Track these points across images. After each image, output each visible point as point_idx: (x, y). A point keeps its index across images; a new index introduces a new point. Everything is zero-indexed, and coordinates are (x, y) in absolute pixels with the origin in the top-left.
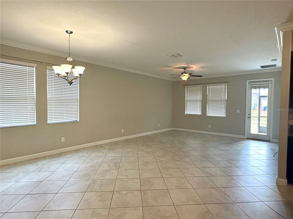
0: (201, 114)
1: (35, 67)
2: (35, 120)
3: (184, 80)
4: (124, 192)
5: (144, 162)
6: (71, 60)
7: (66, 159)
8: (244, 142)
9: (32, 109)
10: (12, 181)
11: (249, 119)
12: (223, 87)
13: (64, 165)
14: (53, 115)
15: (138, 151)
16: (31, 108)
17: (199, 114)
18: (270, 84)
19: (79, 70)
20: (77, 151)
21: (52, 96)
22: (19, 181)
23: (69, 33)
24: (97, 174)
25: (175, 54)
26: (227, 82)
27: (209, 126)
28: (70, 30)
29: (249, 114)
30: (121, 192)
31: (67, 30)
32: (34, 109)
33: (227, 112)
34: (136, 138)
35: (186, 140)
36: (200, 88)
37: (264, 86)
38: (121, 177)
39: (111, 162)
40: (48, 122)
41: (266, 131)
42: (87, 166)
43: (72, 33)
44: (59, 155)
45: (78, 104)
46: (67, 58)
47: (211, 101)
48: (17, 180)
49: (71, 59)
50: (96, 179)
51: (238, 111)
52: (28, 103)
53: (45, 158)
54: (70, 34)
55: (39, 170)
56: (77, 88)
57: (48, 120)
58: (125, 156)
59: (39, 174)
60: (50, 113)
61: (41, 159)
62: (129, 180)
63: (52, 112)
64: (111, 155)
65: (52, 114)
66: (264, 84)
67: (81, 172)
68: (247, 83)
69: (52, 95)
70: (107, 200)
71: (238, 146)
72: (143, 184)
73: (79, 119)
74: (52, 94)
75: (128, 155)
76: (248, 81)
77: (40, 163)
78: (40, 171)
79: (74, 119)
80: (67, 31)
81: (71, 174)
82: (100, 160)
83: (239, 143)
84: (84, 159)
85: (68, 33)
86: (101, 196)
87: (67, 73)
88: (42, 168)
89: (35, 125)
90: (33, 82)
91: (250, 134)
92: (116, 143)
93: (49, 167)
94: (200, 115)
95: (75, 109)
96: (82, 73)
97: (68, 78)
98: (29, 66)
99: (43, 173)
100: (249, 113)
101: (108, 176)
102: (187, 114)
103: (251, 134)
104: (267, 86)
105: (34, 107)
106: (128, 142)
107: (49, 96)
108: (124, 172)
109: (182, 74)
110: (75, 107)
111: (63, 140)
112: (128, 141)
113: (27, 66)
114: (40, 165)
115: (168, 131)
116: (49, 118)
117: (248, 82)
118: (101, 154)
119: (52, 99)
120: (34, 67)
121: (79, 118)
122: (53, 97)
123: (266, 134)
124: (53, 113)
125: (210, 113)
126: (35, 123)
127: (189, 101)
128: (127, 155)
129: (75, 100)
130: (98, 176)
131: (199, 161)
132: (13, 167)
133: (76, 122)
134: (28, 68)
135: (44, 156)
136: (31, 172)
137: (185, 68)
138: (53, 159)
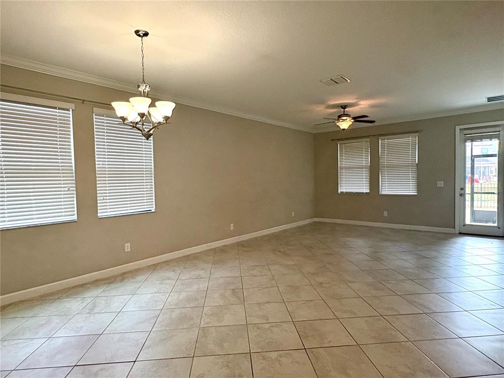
0: (369, 191)
1: (71, 110)
2: (74, 211)
3: (344, 129)
4: (274, 355)
5: (289, 286)
6: (148, 89)
7: (138, 285)
8: (458, 242)
9: (69, 190)
10: (40, 335)
11: (462, 198)
12: (412, 140)
13: (135, 298)
14: (108, 201)
15: (268, 265)
16: (67, 189)
17: (364, 191)
18: (501, 132)
19: (164, 109)
20: (154, 268)
21: (105, 165)
22: (54, 336)
23: (142, 35)
24: (206, 315)
25: (337, 76)
26: (416, 132)
27: (386, 214)
28: (143, 28)
29: (462, 189)
30: (267, 354)
31: (137, 29)
32: (72, 191)
33: (419, 186)
34: (256, 239)
35: (348, 239)
36: (365, 144)
37: (489, 136)
38: (257, 321)
39: (226, 289)
40: (99, 215)
41: (496, 218)
42: (181, 298)
43: (146, 34)
44: (122, 277)
45: (152, 179)
46: (139, 86)
47: (388, 167)
48: (50, 334)
49: (148, 87)
50: (207, 325)
51: (441, 184)
52: (61, 180)
53: (96, 283)
54: (144, 38)
55: (89, 310)
56: (150, 148)
57: (99, 211)
58: (247, 274)
59: (91, 318)
60: (102, 198)
61: (89, 286)
62: (272, 326)
63: (106, 196)
64: (222, 274)
65: (106, 199)
66: (490, 132)
67: (173, 311)
68: (456, 132)
69: (104, 163)
70: (243, 374)
71: (450, 248)
72: (304, 335)
73: (154, 208)
74: (105, 161)
75: (254, 272)
76: (458, 128)
77: (90, 295)
78: (91, 312)
79: (146, 207)
80: (137, 32)
81: (154, 317)
82: (203, 285)
83: (447, 242)
84: (172, 284)
85: (139, 36)
86: (227, 366)
87: (142, 115)
88: (94, 306)
89: (76, 222)
90: (70, 138)
91: (464, 226)
92: (223, 250)
93: (108, 302)
94: (366, 193)
95: (146, 188)
96: (170, 115)
97: (143, 125)
98: (59, 109)
99: (98, 316)
100: (461, 187)
101: (228, 319)
102: (342, 193)
103: (467, 225)
104: (496, 136)
105: (72, 187)
106: (245, 247)
107: (99, 164)
108: (257, 309)
109: (340, 117)
110: (146, 185)
111: (128, 247)
112: (243, 246)
113: (55, 108)
114: (89, 299)
115: (309, 223)
116: (100, 206)
117: (459, 130)
118: (201, 273)
119: (105, 171)
120: (68, 110)
121: (154, 206)
122: (107, 166)
123: (496, 225)
124: (108, 198)
125: (386, 189)
126: (75, 217)
127: (346, 168)
128: (251, 272)
129: (146, 171)
130: (208, 320)
131: (392, 282)
132: (38, 305)
133: (148, 213)
134: (59, 113)
135: (94, 279)
136: (75, 314)
137: (344, 107)
138: (112, 286)
